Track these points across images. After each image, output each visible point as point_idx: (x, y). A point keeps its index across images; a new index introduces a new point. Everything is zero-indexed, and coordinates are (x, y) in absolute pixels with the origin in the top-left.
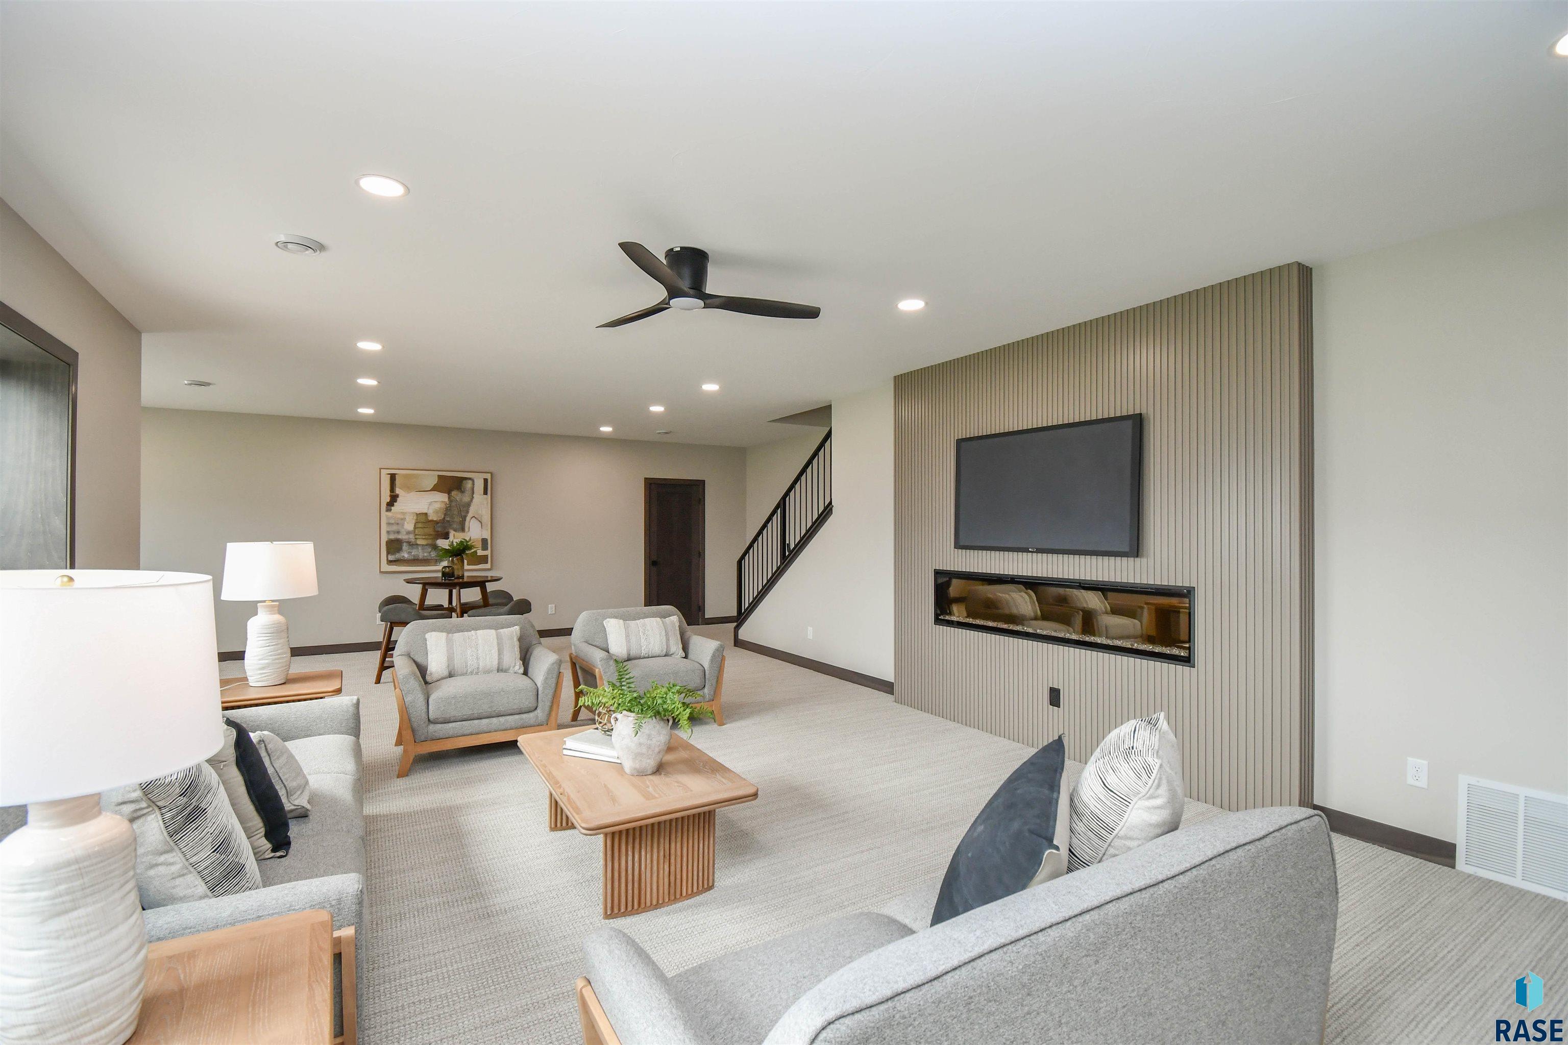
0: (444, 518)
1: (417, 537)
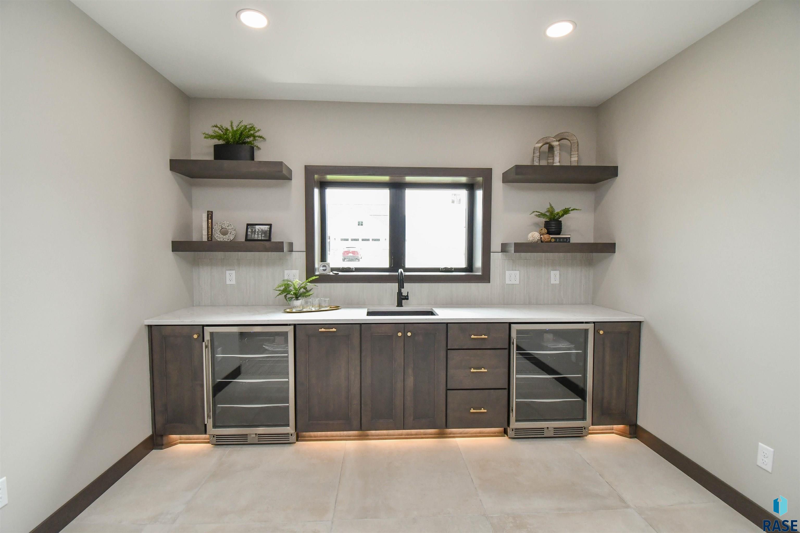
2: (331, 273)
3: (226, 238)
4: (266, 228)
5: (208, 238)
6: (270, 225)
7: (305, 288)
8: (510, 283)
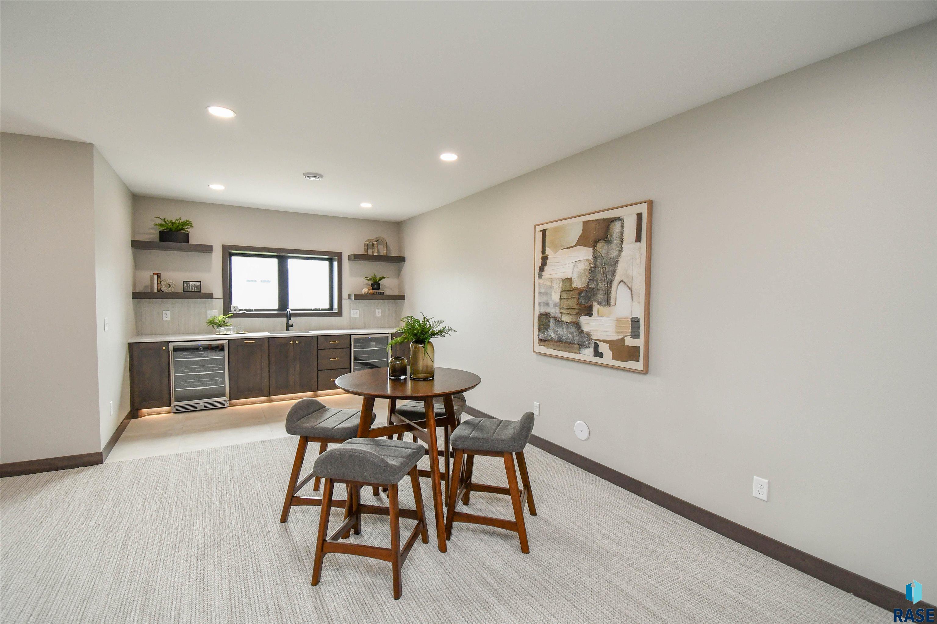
0: (588, 284)
1: (563, 311)
2: (240, 313)
3: (169, 290)
4: (198, 284)
5: (158, 290)
6: (200, 282)
7: (224, 322)
8: (354, 316)
